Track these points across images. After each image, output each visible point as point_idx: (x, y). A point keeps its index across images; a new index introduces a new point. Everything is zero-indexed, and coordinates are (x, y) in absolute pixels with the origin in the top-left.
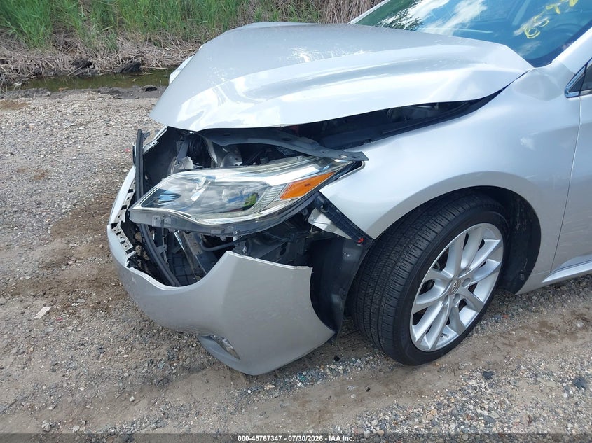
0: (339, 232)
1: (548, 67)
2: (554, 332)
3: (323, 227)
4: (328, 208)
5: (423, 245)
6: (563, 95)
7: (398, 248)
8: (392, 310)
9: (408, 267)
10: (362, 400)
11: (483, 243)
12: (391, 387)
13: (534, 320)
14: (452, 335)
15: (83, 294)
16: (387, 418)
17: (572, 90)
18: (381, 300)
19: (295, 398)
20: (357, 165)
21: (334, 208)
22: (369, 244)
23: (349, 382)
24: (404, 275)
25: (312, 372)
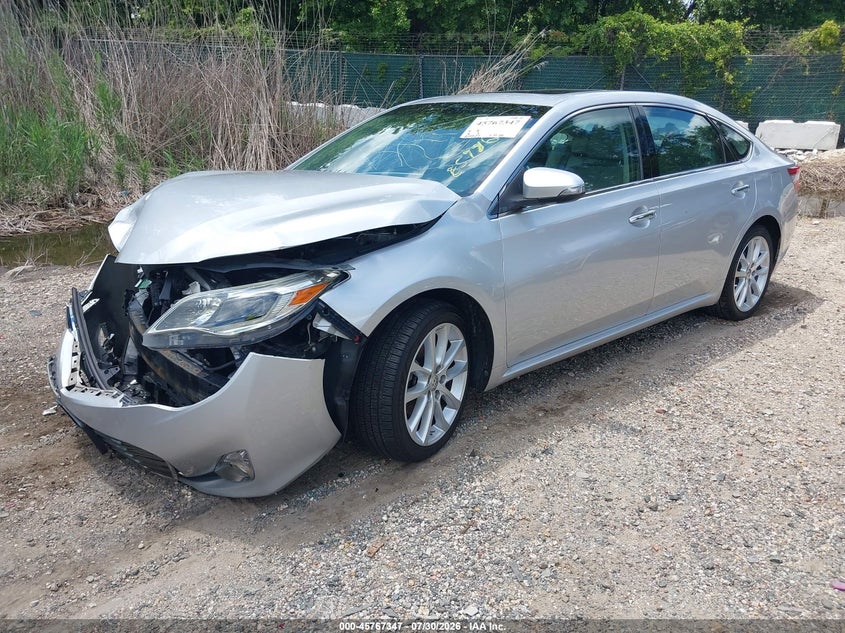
0: (338, 334)
1: (472, 197)
2: (521, 423)
3: (325, 329)
4: (329, 313)
5: (405, 340)
6: (485, 218)
7: (385, 347)
8: (389, 400)
9: (396, 359)
10: (374, 498)
11: (449, 345)
12: (397, 484)
13: (505, 417)
14: (440, 433)
15: (26, 480)
16: (399, 504)
17: (492, 214)
18: (378, 394)
19: (311, 511)
20: (344, 277)
21: (333, 312)
22: (365, 340)
23: (357, 489)
24: (395, 366)
25: (321, 488)
